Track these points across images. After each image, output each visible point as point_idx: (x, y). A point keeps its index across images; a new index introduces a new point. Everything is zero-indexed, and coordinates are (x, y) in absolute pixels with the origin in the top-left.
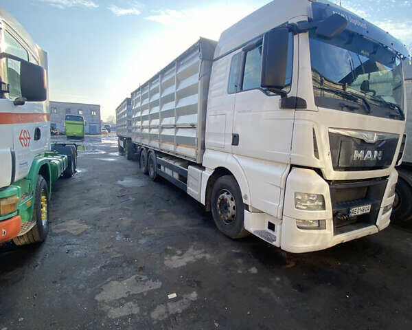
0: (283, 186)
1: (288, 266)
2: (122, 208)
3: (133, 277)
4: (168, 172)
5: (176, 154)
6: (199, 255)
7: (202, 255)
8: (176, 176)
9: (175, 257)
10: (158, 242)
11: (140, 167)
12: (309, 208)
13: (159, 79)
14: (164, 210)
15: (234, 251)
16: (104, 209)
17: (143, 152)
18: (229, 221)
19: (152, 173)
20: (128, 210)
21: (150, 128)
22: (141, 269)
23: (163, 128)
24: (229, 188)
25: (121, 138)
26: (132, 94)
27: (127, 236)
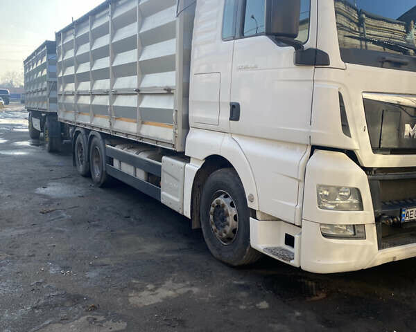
0: (300, 177)
1: (316, 298)
2: (50, 230)
3: (83, 319)
4: (127, 169)
5: (142, 138)
6: (181, 289)
7: (187, 289)
8: (141, 175)
9: (145, 293)
10: (117, 274)
11: (75, 165)
12: (338, 208)
13: (109, 10)
14: (123, 232)
15: (235, 282)
16: (21, 232)
17: (79, 136)
18: (229, 239)
19: (97, 174)
20: (62, 232)
21: (93, 95)
22: (94, 308)
23: (116, 94)
24: (227, 187)
25: (35, 114)
26: (58, 35)
27: (65, 268)
